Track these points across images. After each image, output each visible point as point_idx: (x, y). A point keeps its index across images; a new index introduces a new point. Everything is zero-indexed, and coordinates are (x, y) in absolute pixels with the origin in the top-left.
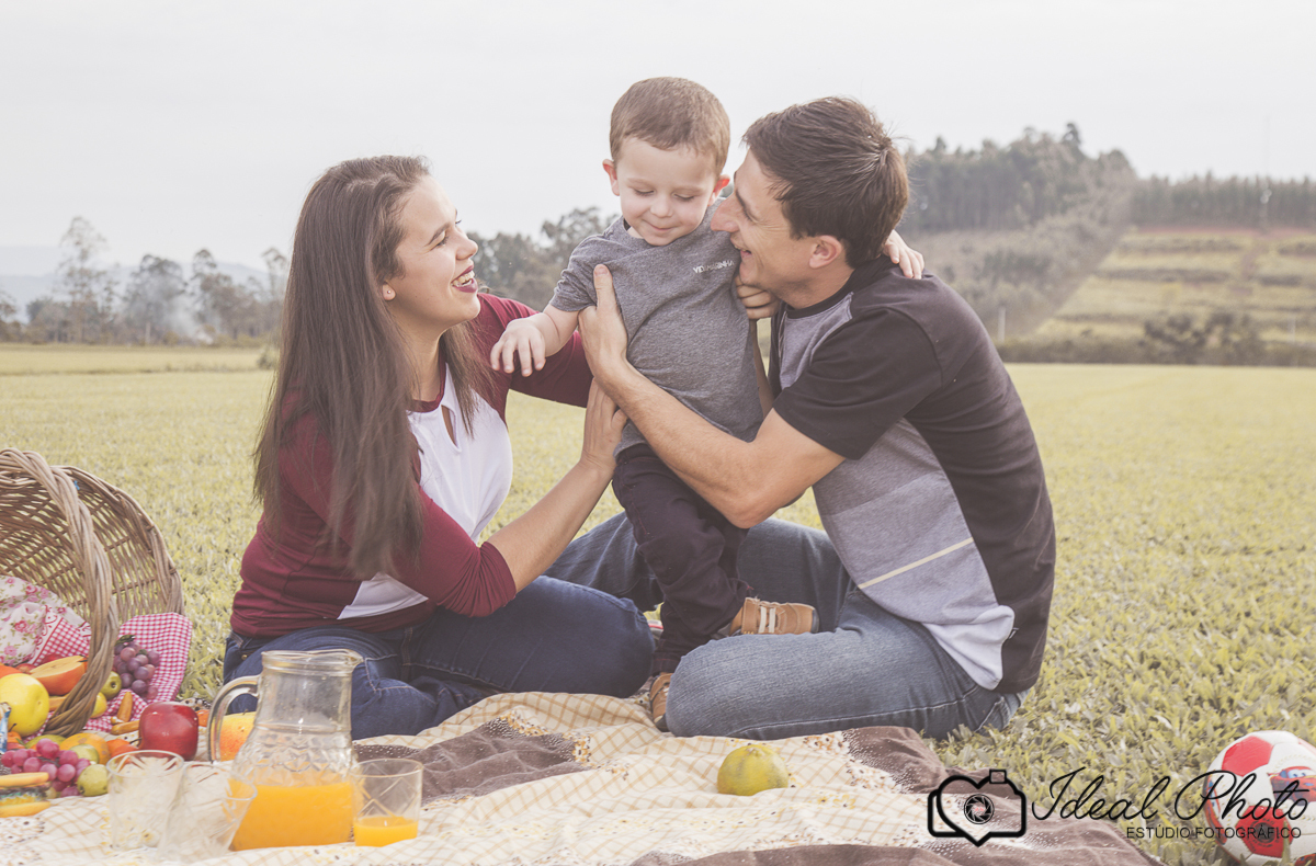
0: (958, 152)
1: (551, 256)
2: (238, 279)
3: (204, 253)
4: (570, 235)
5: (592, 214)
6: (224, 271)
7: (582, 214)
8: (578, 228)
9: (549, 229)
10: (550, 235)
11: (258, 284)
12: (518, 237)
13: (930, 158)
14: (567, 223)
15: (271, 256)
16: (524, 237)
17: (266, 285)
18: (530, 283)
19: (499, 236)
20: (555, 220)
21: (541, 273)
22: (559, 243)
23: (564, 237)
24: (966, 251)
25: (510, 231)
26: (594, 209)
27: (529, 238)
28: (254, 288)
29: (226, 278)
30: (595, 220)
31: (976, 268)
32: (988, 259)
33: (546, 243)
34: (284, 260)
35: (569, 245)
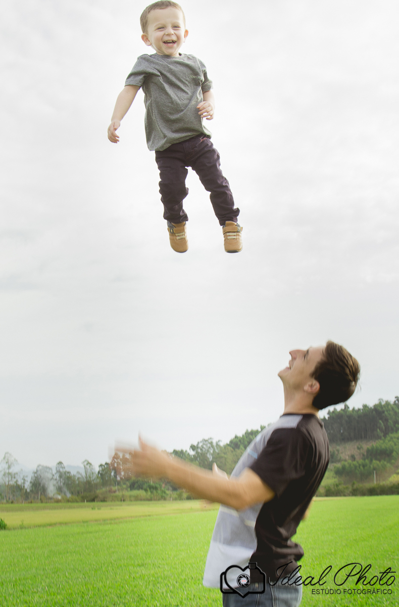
0: (354, 409)
2: (73, 472)
3: (60, 463)
4: (201, 450)
5: (210, 441)
6: (67, 469)
7: (206, 441)
8: (205, 446)
9: (193, 447)
10: (193, 450)
11: (81, 474)
13: (342, 412)
14: (200, 445)
15: (86, 463)
16: (184, 451)
17: (84, 474)
20: (195, 444)
22: (197, 453)
23: (199, 450)
24: (358, 448)
26: (211, 438)
27: (186, 451)
28: (79, 476)
30: (211, 443)
33: (192, 453)
34: (91, 464)
35: (201, 454)
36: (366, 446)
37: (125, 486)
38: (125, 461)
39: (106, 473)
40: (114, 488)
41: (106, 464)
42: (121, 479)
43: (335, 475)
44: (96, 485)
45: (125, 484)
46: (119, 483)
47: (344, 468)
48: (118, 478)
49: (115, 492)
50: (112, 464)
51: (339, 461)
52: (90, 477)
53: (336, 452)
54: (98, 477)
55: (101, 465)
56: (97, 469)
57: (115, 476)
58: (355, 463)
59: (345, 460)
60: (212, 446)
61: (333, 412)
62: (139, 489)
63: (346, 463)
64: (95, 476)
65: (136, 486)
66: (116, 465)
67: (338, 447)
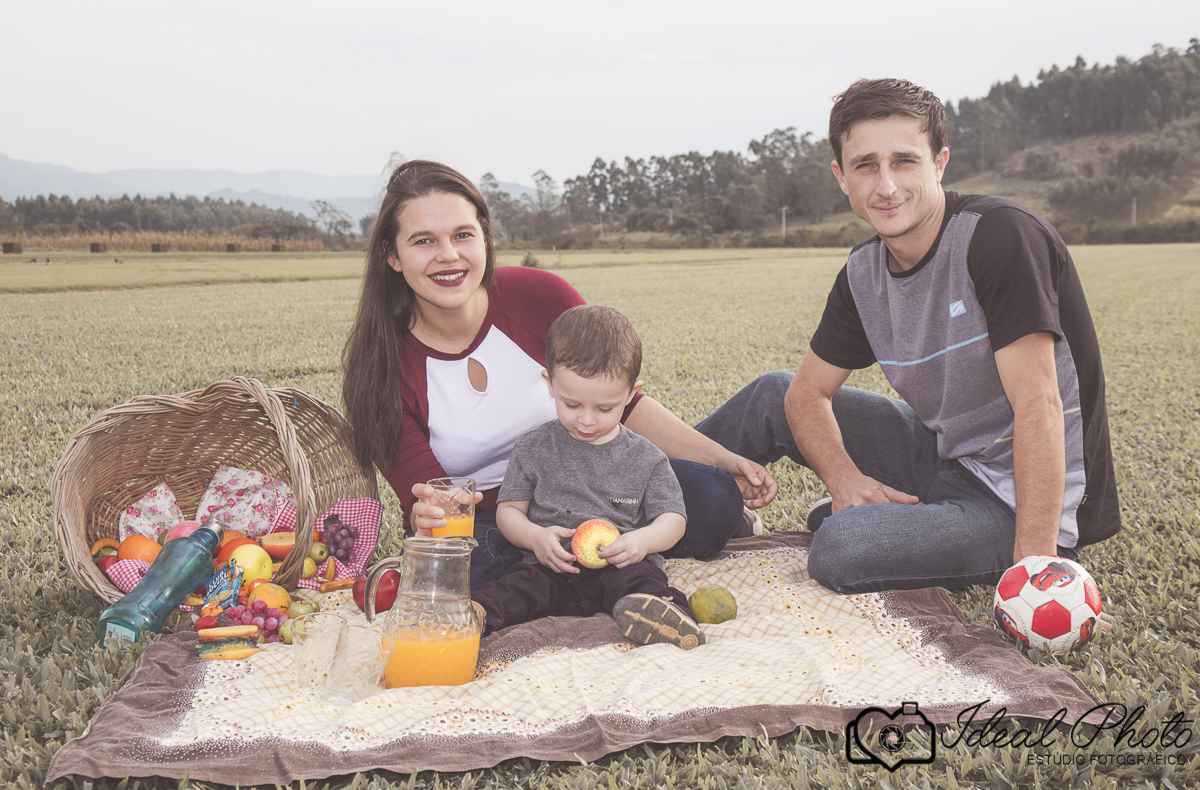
1: (756, 168)
2: (515, 196)
3: (489, 176)
4: (772, 151)
5: (789, 134)
6: (502, 189)
7: (782, 133)
8: (778, 145)
9: (755, 147)
10: (756, 152)
11: (529, 199)
12: (731, 153)
13: (1070, 74)
14: (769, 141)
15: (539, 177)
16: (735, 154)
17: (536, 199)
18: (741, 190)
19: (716, 153)
20: (760, 139)
21: (750, 182)
22: (763, 157)
23: (767, 153)
24: (1102, 151)
25: (724, 149)
26: (791, 129)
27: (739, 154)
28: (527, 202)
29: (506, 195)
30: (792, 138)
31: (1111, 165)
32: (1122, 155)
33: (754, 158)
34: (549, 178)
35: (771, 159)
36: (1120, 144)
37: (616, 224)
38: (615, 172)
39: (579, 196)
40: (596, 227)
41: (579, 178)
42: (607, 209)
43: (1048, 206)
44: (560, 220)
45: (616, 219)
46: (605, 218)
47: (1068, 191)
48: (603, 208)
49: (598, 234)
50: (591, 179)
51: (1059, 176)
52: (548, 205)
53: (1053, 159)
54: (563, 205)
55: (568, 182)
56: (561, 190)
57: (597, 204)
58: (1092, 180)
59: (1072, 175)
60: (794, 145)
61: (1051, 73)
62: (644, 230)
63: (1073, 181)
64: (558, 203)
65: (639, 224)
66: (597, 181)
67: (1057, 149)
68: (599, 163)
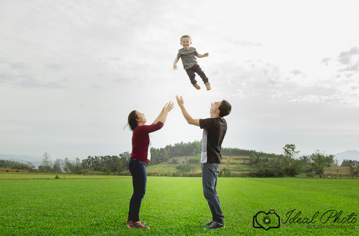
0: (185, 143)
1: (121, 159)
3: (67, 158)
4: (124, 156)
5: (128, 153)
6: (69, 161)
7: (126, 153)
9: (120, 155)
10: (121, 156)
12: (116, 156)
13: (180, 144)
14: (124, 154)
15: (77, 159)
17: (76, 164)
18: (117, 164)
19: (113, 156)
20: (122, 154)
21: (119, 162)
22: (122, 157)
24: (186, 159)
25: (115, 155)
26: (128, 152)
27: (118, 156)
28: (74, 164)
29: (70, 162)
31: (188, 162)
32: (189, 160)
33: (120, 157)
34: (79, 159)
35: (124, 158)
36: (189, 158)
37: (92, 169)
38: (93, 159)
39: (85, 163)
40: (88, 170)
41: (85, 160)
42: (91, 166)
43: (176, 169)
44: (80, 168)
45: (92, 168)
46: (90, 168)
47: (180, 166)
48: (90, 166)
49: (88, 171)
50: (88, 160)
51: (178, 163)
52: (78, 165)
53: (177, 160)
54: (81, 165)
55: (83, 160)
56: (81, 162)
57: (88, 165)
58: (184, 164)
59: (181, 163)
60: (128, 155)
61: (177, 144)
62: (97, 171)
63: (181, 164)
64: (80, 164)
65: (97, 169)
66: (89, 160)
67: (178, 158)
68: (89, 157)
